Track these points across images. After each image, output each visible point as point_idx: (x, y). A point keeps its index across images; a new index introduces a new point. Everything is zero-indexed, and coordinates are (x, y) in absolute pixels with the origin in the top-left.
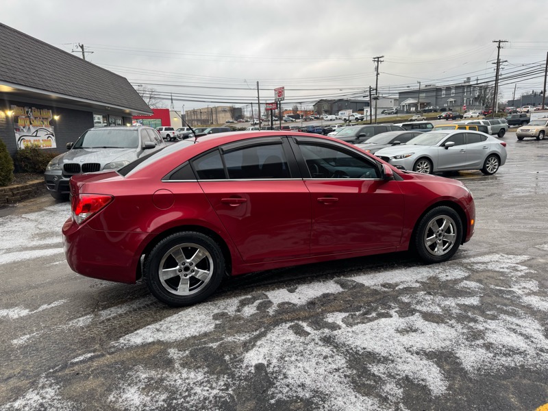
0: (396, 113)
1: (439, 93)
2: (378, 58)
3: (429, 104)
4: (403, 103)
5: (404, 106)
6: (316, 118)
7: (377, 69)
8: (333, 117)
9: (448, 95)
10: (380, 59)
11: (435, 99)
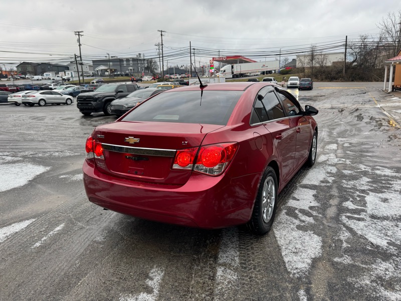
0: (93, 76)
1: (122, 63)
2: (79, 32)
3: (115, 71)
4: (97, 69)
5: (97, 71)
6: (21, 78)
7: (79, 41)
8: (40, 77)
9: (128, 65)
10: (80, 33)
11: (119, 66)
